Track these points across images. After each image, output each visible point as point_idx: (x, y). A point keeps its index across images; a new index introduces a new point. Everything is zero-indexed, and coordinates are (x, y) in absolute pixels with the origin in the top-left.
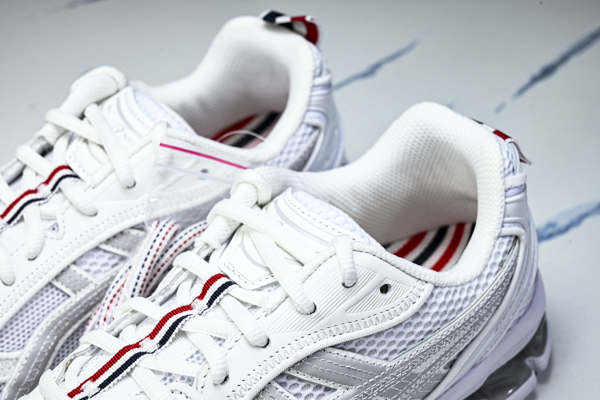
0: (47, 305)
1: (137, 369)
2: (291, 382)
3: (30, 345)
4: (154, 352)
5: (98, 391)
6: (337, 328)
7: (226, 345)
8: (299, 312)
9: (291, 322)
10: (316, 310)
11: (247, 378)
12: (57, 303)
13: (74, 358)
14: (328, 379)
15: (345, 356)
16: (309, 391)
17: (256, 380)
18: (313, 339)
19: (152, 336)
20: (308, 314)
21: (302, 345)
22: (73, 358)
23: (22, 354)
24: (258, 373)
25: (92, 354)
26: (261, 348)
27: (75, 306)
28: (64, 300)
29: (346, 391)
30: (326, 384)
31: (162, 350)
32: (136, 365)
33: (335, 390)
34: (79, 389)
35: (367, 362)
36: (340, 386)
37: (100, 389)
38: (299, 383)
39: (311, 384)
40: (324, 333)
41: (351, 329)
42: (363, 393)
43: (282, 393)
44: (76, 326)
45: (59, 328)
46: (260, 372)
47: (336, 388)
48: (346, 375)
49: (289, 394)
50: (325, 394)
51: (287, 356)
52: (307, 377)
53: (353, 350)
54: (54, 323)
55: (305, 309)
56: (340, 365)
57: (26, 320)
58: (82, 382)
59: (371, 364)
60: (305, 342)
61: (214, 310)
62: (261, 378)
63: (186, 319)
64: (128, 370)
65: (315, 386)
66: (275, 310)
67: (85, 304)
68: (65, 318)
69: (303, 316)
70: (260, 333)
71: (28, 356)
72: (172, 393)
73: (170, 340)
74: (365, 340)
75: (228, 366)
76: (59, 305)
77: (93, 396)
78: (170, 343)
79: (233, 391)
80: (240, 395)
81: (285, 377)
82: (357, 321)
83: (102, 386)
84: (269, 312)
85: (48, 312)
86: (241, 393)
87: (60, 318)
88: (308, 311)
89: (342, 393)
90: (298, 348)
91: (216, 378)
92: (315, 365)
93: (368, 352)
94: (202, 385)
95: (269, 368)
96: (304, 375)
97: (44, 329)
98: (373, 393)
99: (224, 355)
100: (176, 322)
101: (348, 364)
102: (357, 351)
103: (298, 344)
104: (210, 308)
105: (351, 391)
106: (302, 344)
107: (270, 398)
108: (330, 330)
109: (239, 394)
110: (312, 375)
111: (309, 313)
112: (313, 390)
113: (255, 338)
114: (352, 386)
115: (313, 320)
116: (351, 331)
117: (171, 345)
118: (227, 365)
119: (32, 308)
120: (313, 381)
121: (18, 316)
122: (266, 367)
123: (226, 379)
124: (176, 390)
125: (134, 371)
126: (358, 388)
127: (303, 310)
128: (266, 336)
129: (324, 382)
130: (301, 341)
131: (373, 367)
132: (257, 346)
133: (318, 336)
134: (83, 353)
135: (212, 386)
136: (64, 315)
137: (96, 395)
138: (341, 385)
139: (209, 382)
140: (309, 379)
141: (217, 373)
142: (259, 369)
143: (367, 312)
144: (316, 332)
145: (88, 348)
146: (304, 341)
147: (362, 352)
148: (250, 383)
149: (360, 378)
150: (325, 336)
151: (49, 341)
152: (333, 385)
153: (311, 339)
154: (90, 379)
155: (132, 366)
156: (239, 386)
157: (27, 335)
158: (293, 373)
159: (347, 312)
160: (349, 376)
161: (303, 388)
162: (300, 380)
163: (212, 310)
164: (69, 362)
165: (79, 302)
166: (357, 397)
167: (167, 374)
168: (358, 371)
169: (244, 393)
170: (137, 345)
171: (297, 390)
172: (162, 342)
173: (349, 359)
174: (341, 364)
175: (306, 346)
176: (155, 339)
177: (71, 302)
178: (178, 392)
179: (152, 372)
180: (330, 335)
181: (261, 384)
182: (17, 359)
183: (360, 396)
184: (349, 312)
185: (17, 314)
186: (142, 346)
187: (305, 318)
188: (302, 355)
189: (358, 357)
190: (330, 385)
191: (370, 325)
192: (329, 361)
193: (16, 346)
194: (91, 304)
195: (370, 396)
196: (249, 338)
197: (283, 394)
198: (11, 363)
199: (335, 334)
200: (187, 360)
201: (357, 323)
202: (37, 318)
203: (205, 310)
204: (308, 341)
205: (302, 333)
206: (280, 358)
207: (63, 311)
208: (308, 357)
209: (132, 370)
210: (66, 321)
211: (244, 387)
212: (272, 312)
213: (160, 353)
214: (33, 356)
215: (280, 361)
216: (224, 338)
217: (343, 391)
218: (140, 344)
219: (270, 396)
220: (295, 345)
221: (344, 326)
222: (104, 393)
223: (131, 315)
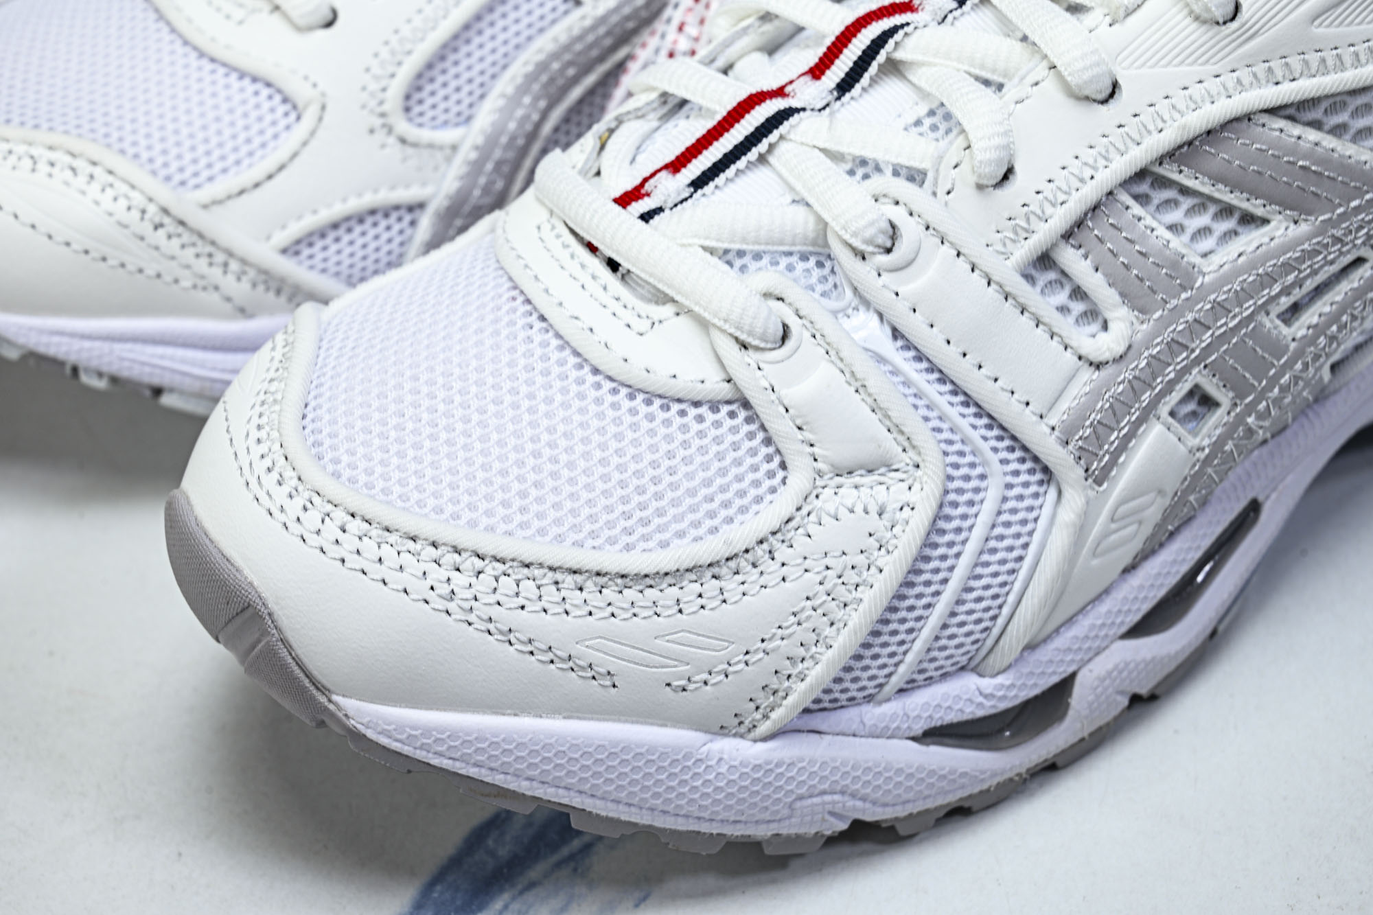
0: (526, 21)
1: (783, 147)
2: (1160, 196)
3: (486, 117)
4: (824, 108)
5: (687, 195)
6: (1287, 64)
7: (1011, 92)
8: (1197, 18)
9: (1177, 40)
10: (1239, 15)
11: (1061, 178)
12: (550, 17)
13: (617, 127)
14: (1254, 193)
15: (1299, 138)
16: (1203, 220)
17: (1082, 180)
18: (1226, 89)
19: (817, 72)
20: (1218, 23)
21: (1199, 101)
22: (613, 125)
23: (464, 138)
24: (1086, 164)
25: (661, 118)
26: (1096, 105)
27: (593, 28)
28: (566, 13)
29: (1292, 226)
30: (1245, 205)
31: (843, 105)
32: (782, 137)
33: (1265, 221)
34: (639, 191)
35: (1350, 157)
36: (1280, 213)
37: (692, 190)
38: (1181, 198)
39: (1209, 204)
40: (1255, 75)
41: (1321, 68)
42: (1333, 236)
43: (1139, 219)
44: (590, 79)
45: (552, 80)
46: (1091, 161)
47: (1268, 216)
48: (1298, 186)
49: (1154, 224)
50: (1240, 230)
51: (1160, 125)
52: (1203, 183)
53: (1316, 125)
54: (542, 67)
55: (1213, 9)
56: (1285, 159)
57: (478, 54)
58: (647, 174)
59: (1358, 162)
60: (1206, 95)
61: (972, 13)
62: (1092, 178)
63: (906, 29)
64: (763, 147)
65: (1218, 209)
66: (1135, 10)
67: (616, 25)
68: (567, 57)
69: (1204, 28)
70: (1098, 65)
71: (480, 140)
72: (876, 200)
73: (865, 79)
74: (1348, 99)
75: (1013, 143)
76: (554, 22)
77: (676, 205)
78: (864, 89)
79: (1024, 205)
80: (1041, 215)
81: (1149, 180)
82: (1336, 48)
83: (698, 183)
84: (1122, 13)
85: (530, 39)
86: (1043, 212)
87: (555, 56)
88: (1219, 14)
89: (1281, 231)
90: (1187, 108)
91: (987, 170)
92: (1225, 153)
93: (1352, 131)
94: (948, 187)
95: (1113, 154)
96: (1196, 178)
97: (519, 80)
98: (1356, 238)
99: (1006, 116)
100: (879, 37)
101: (1304, 158)
102: (1327, 127)
103: (1188, 99)
104: (964, 7)
105: (1304, 228)
106: (1197, 97)
107: (1111, 229)
108: (1270, 69)
109: (1039, 212)
110: (1216, 179)
111: (1221, 21)
112: (1213, 219)
113: (1086, 76)
114: (1309, 214)
115: (1230, 39)
116: (1320, 73)
117: (866, 96)
118: (1011, 140)
119: (492, 24)
120: (1217, 195)
121: (459, 42)
122: (1107, 151)
123: (1006, 177)
124: (885, 196)
125: (778, 151)
126: (1322, 221)
127: (1208, 10)
128: (1110, 73)
129: (1242, 200)
130: (1196, 90)
131: (1362, 171)
132: (1087, 98)
133: (1239, 81)
134: (640, 114)
135: (972, 191)
136: (567, 48)
137: (684, 203)
138: (1281, 209)
139: (965, 178)
140: (1207, 190)
141: (986, 155)
142: (1088, 155)
143: (1363, 27)
144: (1234, 71)
145: (652, 102)
146: (1203, 91)
147: (1338, 131)
148: (1065, 188)
149: (1329, 196)
150: (1254, 81)
151: (527, 108)
152: (1262, 209)
153: (1222, 88)
154: (666, 167)
155: (773, 137)
156: (1038, 193)
157: (478, 92)
158: (1169, 171)
159: (1316, 23)
160: (1304, 190)
161: (1191, 212)
162: (1185, 191)
163: (969, 13)
164: (607, 134)
165: (603, 20)
166: (1318, 243)
167: (857, 161)
168: (1326, 180)
169: (1049, 210)
170: (780, 92)
171: (1175, 216)
172: (844, 87)
173: (1308, 145)
174: (1287, 155)
175: (1208, 105)
176: (823, 78)
177: (583, 18)
178: (890, 201)
179: (822, 156)
180: (1268, 81)
181: (1090, 193)
182: (454, 148)
183: (1325, 241)
184: (1320, 25)
185: (456, 37)
186: (792, 94)
187: (1210, 34)
188: (1199, 125)
189: (1329, 142)
190: (1256, 207)
191: (1367, 63)
192: (1258, 146)
193: (451, 115)
194: (631, 25)
195: (1347, 244)
196: (1069, 75)
197: (1142, 221)
198: (439, 156)
199: (1280, 79)
200: (906, 129)
201: (1337, 55)
202: (502, 50)
203: (951, 11)
204: (1214, 92)
205: (1198, 70)
206: (1143, 130)
207: (564, 38)
208: (1209, 132)
209: (771, 147)
210: (570, 64)
211: (1051, 197)
212: (1128, 15)
213: (838, 110)
214: (491, 141)
215: (1142, 138)
216: (1001, 80)
217: (1284, 225)
218: (788, 89)
219: (1111, 224)
220: (1179, 99)
221: (1304, 60)
222: (703, 199)
223: (759, 27)
